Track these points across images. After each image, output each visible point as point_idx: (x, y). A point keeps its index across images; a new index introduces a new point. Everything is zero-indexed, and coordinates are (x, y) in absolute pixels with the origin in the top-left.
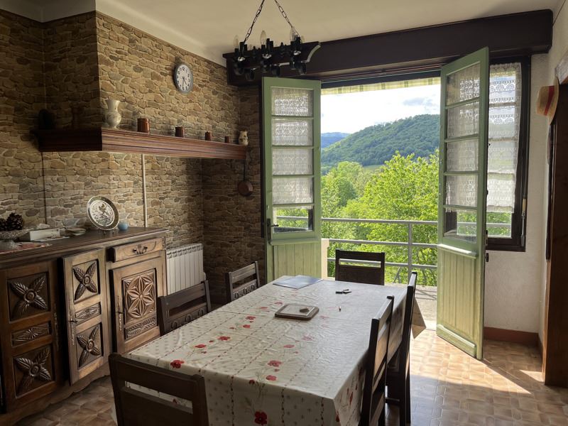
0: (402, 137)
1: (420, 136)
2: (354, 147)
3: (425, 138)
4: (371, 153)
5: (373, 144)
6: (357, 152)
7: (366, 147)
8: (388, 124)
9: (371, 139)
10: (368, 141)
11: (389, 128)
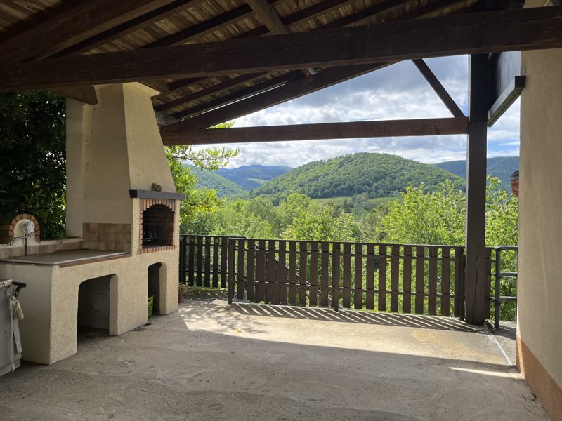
0: (342, 172)
1: (360, 172)
2: (298, 180)
3: (364, 174)
4: (314, 187)
5: (316, 179)
6: (301, 186)
7: (310, 180)
8: (329, 160)
9: (315, 174)
10: (312, 175)
11: (331, 164)
